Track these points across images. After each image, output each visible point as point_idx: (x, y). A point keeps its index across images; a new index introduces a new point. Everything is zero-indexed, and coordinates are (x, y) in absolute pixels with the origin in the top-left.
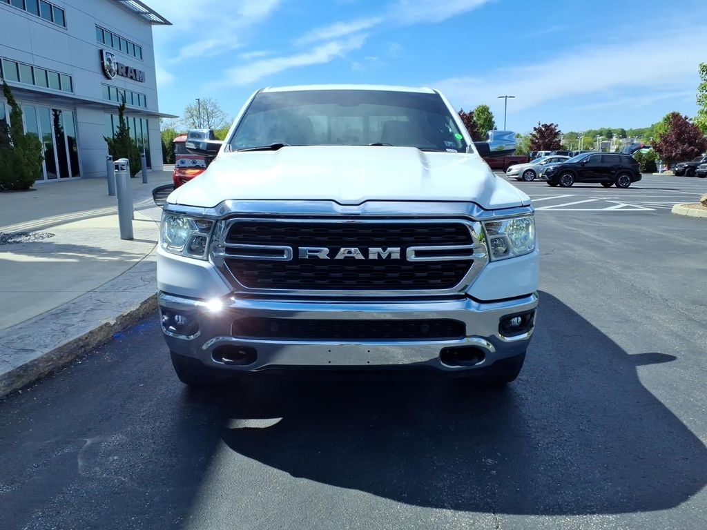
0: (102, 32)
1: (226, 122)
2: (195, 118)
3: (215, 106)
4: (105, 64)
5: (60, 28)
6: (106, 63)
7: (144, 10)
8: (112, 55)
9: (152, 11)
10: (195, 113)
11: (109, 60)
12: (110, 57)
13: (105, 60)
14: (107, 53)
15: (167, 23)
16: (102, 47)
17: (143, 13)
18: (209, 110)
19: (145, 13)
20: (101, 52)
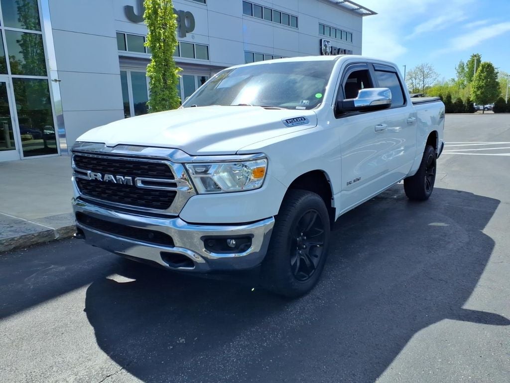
0: (323, 27)
1: (438, 81)
2: (413, 79)
3: (430, 69)
4: (323, 49)
5: (294, 29)
6: (323, 47)
7: (356, 7)
8: (328, 42)
9: (361, 7)
10: (414, 75)
11: (325, 46)
12: (327, 43)
13: (323, 45)
14: (324, 41)
15: (373, 13)
16: (321, 37)
17: (356, 9)
18: (425, 73)
19: (358, 9)
20: (321, 40)
